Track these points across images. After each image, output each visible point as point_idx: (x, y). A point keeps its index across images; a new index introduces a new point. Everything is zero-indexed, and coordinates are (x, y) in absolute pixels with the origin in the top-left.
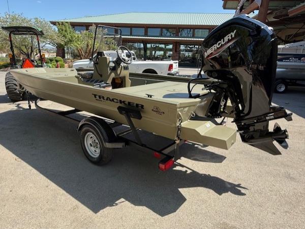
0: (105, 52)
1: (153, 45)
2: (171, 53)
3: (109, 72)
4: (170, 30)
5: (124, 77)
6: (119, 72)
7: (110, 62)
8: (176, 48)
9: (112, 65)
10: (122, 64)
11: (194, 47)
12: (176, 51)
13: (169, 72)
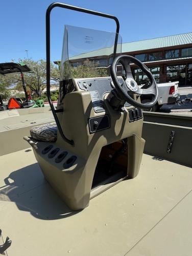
0: (76, 80)
1: (139, 70)
2: (158, 75)
3: (91, 136)
4: (154, 54)
5: (132, 139)
6: (117, 130)
7: (92, 105)
8: (163, 69)
9: (98, 113)
10: (126, 108)
11: (179, 67)
12: (163, 73)
13: (170, 96)
